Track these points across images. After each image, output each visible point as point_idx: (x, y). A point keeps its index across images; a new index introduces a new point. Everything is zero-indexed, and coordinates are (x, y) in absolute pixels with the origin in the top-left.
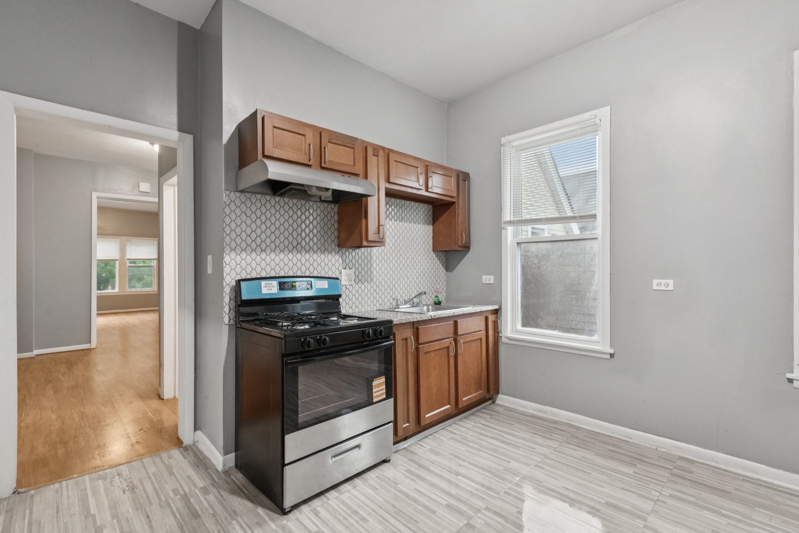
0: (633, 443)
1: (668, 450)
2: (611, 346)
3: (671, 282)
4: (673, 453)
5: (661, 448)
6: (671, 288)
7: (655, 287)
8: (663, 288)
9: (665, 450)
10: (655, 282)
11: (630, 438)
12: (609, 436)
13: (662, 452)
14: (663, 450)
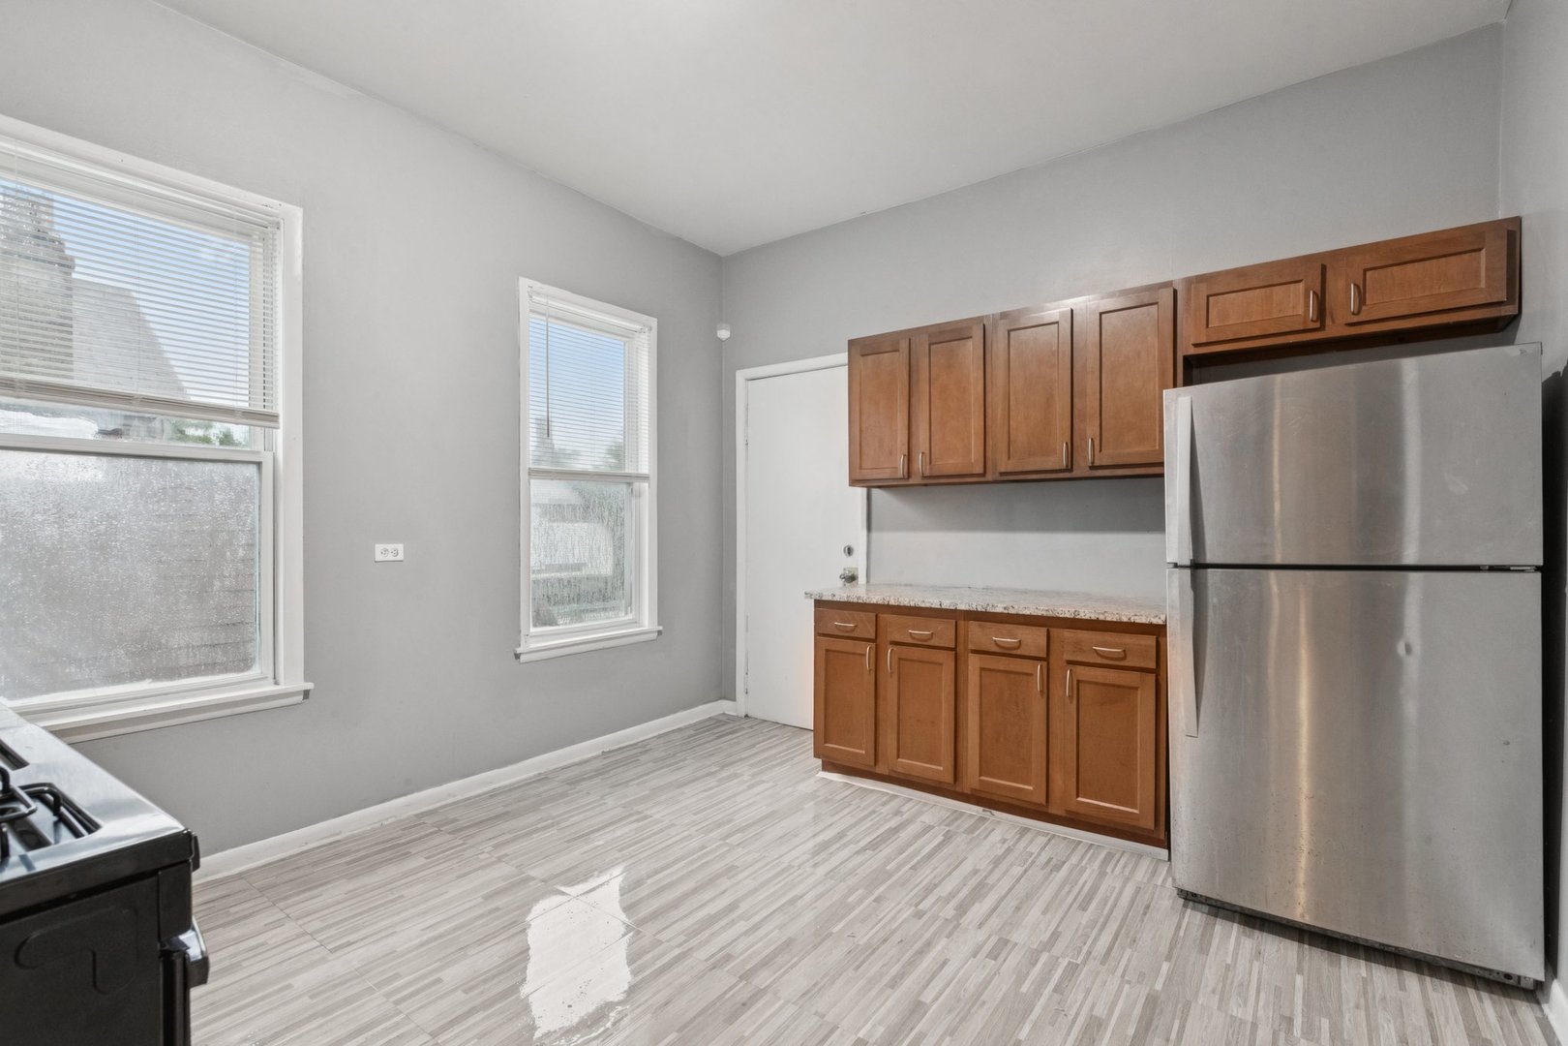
0: (347, 838)
1: (395, 817)
2: (306, 679)
3: (400, 547)
4: (404, 816)
5: (387, 819)
6: (400, 557)
7: (379, 557)
8: (390, 557)
9: (393, 819)
10: (379, 548)
11: (337, 834)
12: (302, 853)
13: (391, 824)
14: (390, 821)
